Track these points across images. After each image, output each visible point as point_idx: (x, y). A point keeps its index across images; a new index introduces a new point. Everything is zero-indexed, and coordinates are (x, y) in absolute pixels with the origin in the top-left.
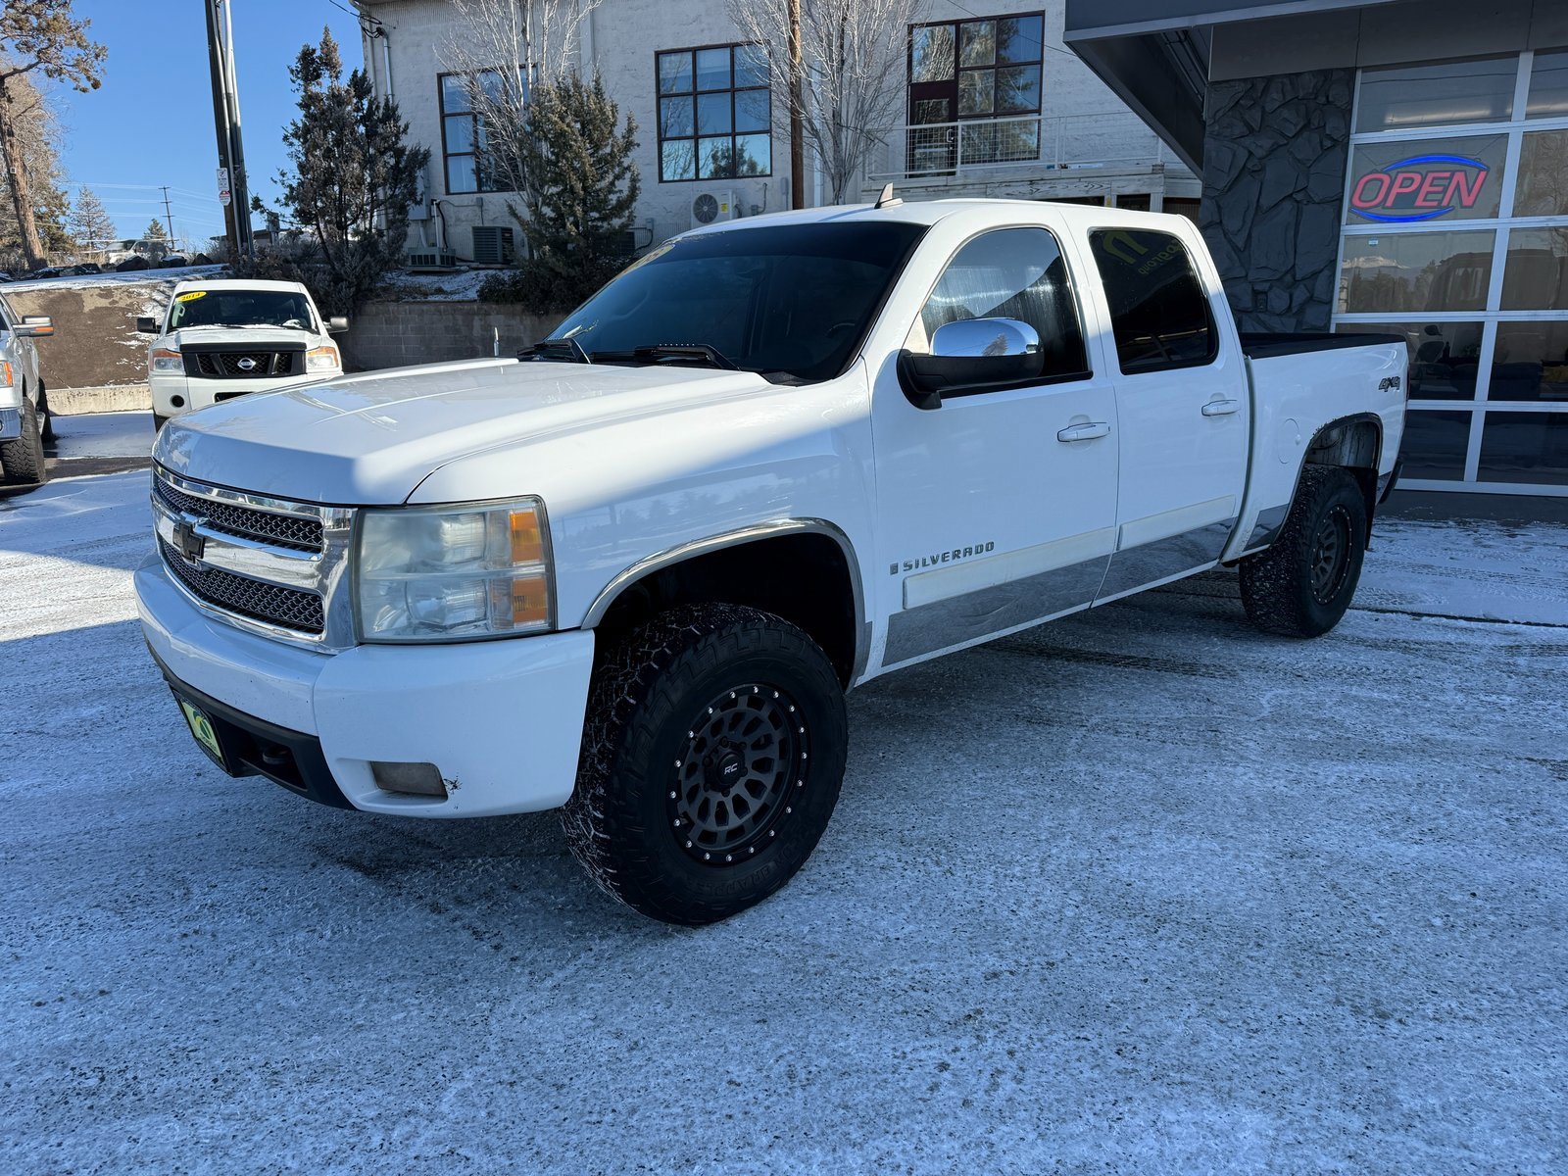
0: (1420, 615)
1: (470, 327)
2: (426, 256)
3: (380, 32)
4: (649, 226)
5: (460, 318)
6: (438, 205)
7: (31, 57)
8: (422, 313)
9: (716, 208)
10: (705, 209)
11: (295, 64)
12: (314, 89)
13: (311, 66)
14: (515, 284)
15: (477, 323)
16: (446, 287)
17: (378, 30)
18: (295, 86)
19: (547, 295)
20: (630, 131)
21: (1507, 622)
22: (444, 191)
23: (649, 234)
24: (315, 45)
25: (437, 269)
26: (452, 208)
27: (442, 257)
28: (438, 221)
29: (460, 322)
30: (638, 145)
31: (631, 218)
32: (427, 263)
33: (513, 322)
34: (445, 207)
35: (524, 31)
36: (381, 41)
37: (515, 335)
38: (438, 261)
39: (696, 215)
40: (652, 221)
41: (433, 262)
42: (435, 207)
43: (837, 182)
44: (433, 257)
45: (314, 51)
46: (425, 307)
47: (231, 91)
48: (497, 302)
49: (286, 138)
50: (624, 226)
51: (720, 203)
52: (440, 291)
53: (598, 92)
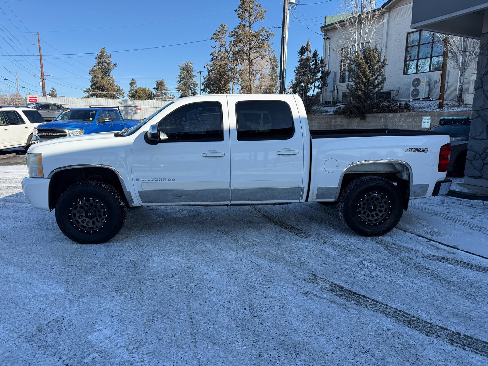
0: (431, 240)
1: (331, 122)
2: (328, 101)
3: (328, 38)
4: (398, 89)
5: (329, 119)
6: (337, 86)
7: (258, 54)
8: (319, 118)
9: (420, 82)
10: (416, 83)
11: (299, 51)
12: (303, 57)
13: (303, 50)
14: (344, 109)
15: (333, 121)
16: (329, 111)
17: (328, 37)
18: (299, 57)
19: (351, 112)
20: (384, 61)
21: (459, 249)
22: (339, 82)
23: (398, 92)
24: (305, 45)
25: (331, 105)
26: (341, 87)
27: (333, 102)
28: (336, 91)
29: (329, 121)
30: (387, 65)
31: (382, 88)
32: (327, 103)
33: (343, 121)
34: (338, 87)
35: (360, 33)
36: (328, 40)
37: (343, 124)
38: (331, 103)
39: (413, 85)
40: (399, 87)
41: (330, 103)
42: (335, 87)
43: (462, 71)
44: (330, 101)
45: (304, 46)
46: (320, 116)
47: (284, 60)
48: (339, 115)
49: (294, 71)
50: (379, 90)
51: (421, 81)
52: (327, 112)
53: (376, 49)
